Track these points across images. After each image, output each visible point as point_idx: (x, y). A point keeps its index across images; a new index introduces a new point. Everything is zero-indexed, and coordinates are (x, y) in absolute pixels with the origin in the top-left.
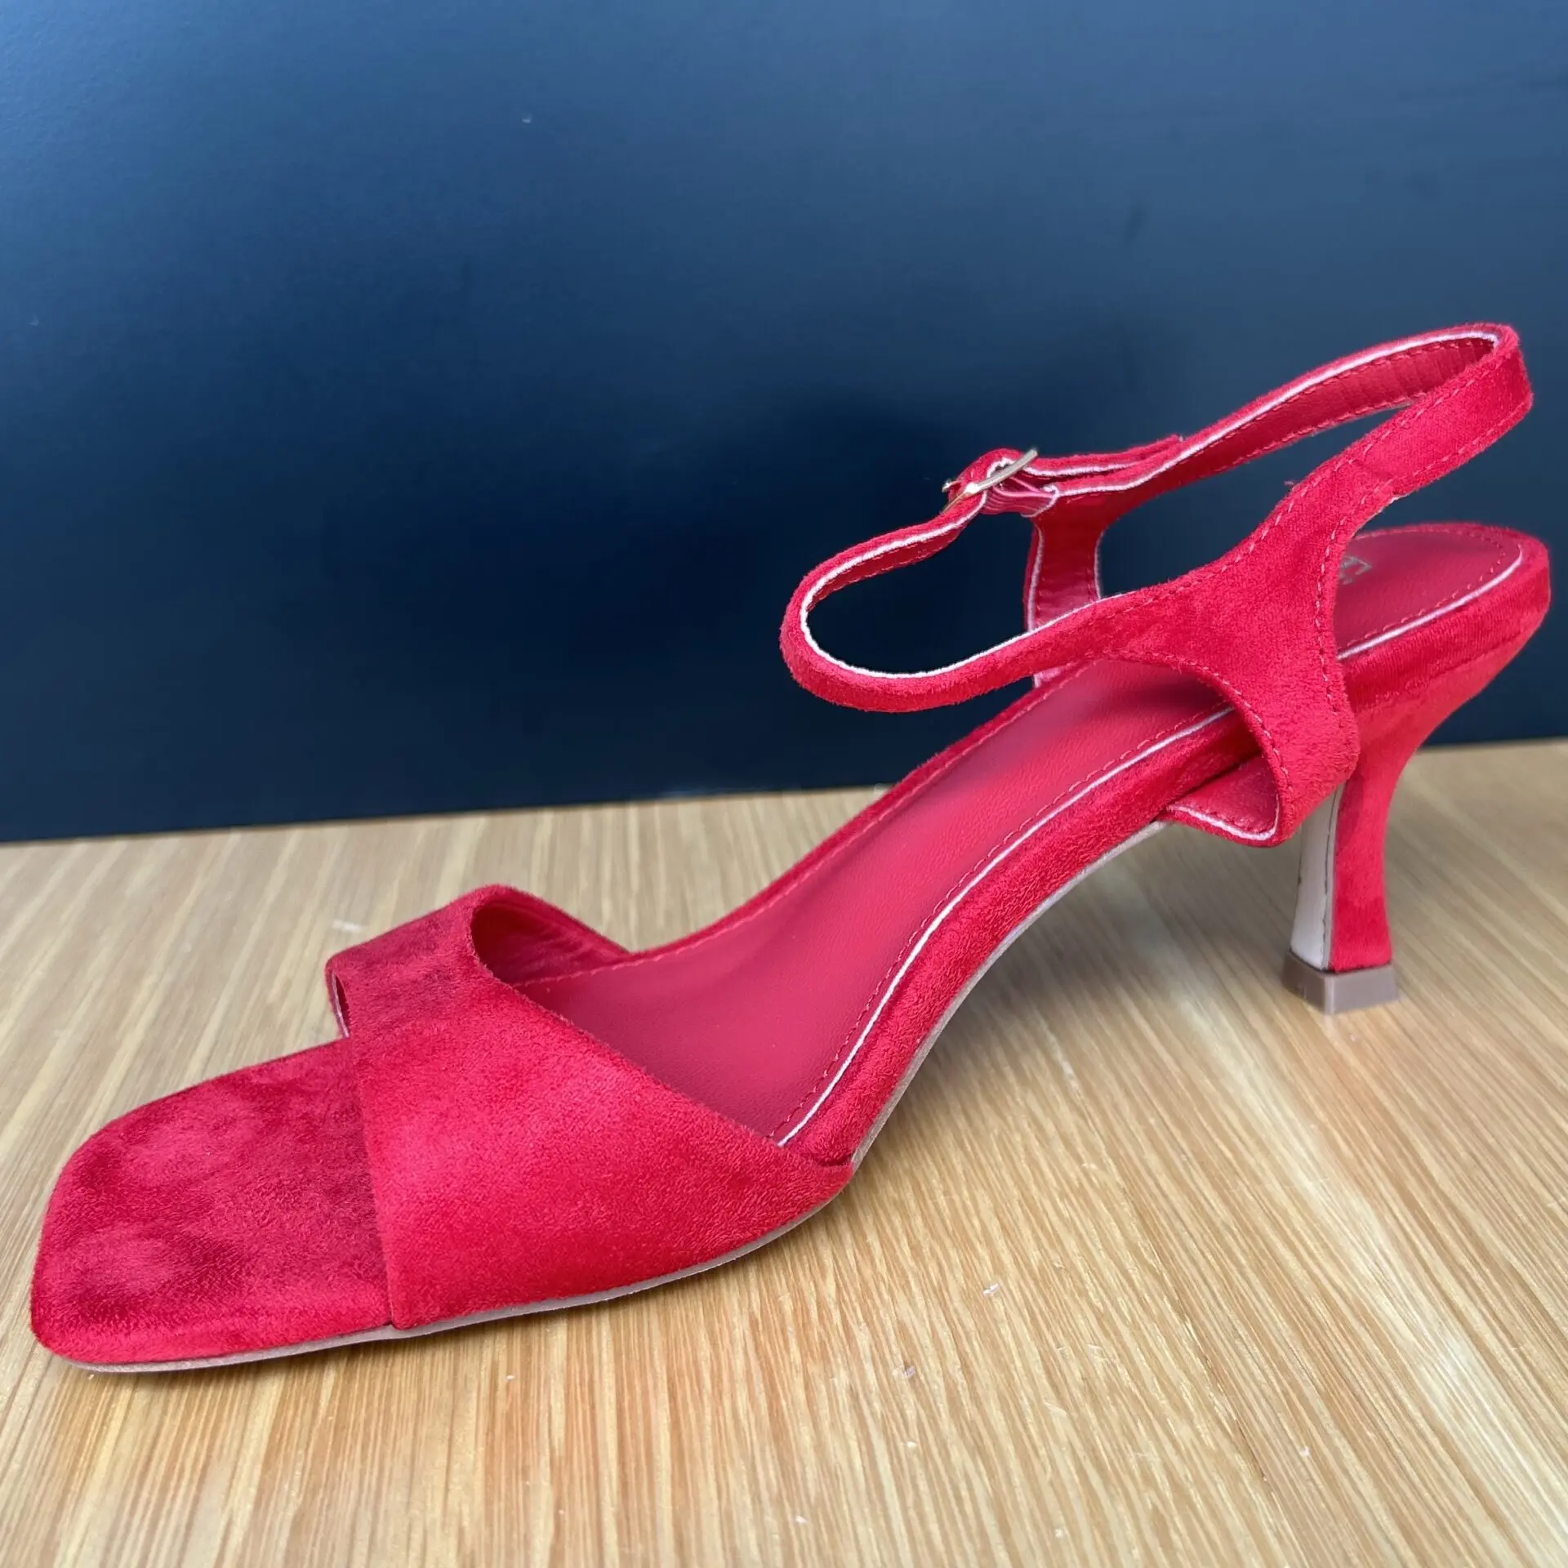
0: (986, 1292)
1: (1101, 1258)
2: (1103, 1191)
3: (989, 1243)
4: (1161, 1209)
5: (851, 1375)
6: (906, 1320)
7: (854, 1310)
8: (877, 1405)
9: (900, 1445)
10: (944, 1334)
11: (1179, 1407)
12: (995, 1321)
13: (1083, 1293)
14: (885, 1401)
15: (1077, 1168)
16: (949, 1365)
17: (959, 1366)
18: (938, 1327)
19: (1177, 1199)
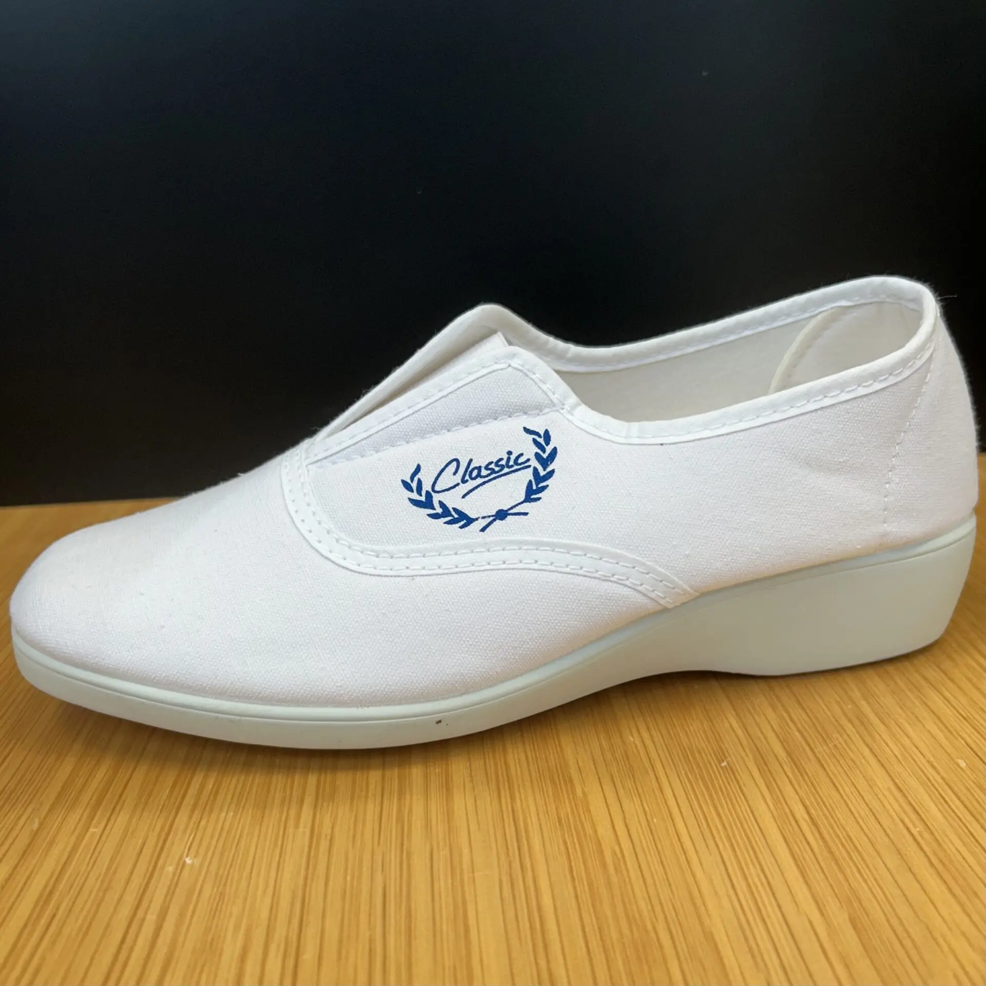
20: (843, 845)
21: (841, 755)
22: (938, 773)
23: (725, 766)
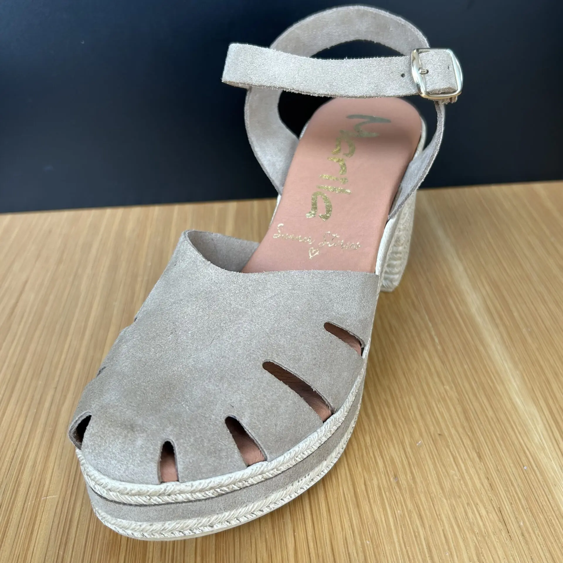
0: (417, 444)
1: (453, 431)
2: (451, 399)
3: (417, 422)
4: (470, 409)
5: (378, 480)
6: (393, 455)
7: (377, 450)
8: (387, 493)
9: (396, 511)
10: (405, 463)
11: (482, 501)
12: (421, 457)
13: (448, 447)
14: (390, 493)
15: (442, 388)
16: (408, 477)
17: (411, 478)
18: (403, 459)
19: (476, 404)
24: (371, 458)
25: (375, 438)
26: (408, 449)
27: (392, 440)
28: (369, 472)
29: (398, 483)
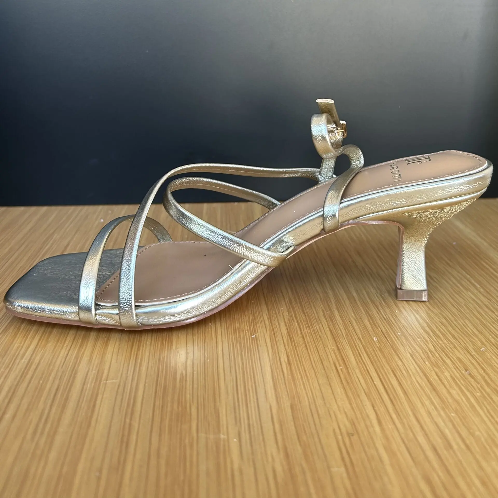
20: (300, 373)
21: (315, 333)
22: (362, 343)
23: (254, 337)
24: (438, 358)
25: (438, 345)
26: (474, 353)
27: (455, 347)
28: (438, 367)
29: (470, 374)
